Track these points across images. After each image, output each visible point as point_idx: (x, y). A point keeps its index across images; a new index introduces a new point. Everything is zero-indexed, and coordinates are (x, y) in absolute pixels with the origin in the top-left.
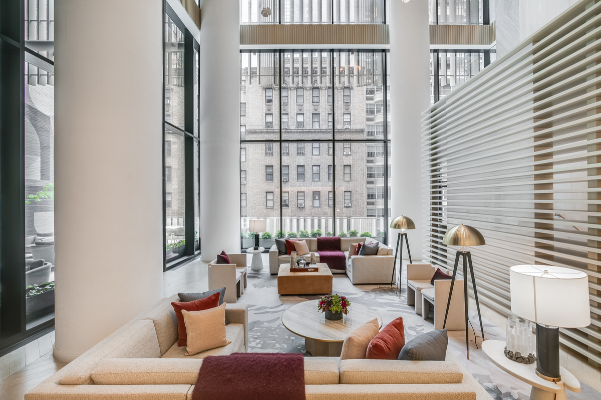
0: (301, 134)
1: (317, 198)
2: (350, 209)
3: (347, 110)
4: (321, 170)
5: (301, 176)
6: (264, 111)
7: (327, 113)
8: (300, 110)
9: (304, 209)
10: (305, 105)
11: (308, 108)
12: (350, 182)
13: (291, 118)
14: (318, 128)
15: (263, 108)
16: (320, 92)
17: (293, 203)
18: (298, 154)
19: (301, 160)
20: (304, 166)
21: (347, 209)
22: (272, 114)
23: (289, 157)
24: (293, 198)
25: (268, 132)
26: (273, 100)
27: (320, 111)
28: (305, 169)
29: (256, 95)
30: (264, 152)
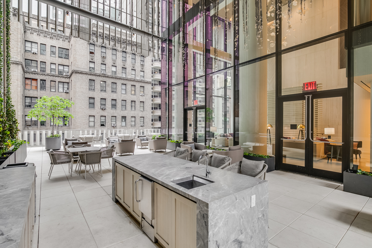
0: (115, 79)
1: (124, 120)
2: (143, 127)
3: (142, 69)
4: (127, 103)
5: (114, 106)
6: (89, 59)
7: (131, 68)
8: (114, 64)
9: (116, 127)
10: (117, 61)
11: (119, 63)
12: (144, 112)
13: (108, 68)
14: (125, 77)
15: (88, 57)
16: (127, 55)
17: (108, 124)
18: (112, 92)
19: (114, 96)
20: (116, 100)
21: (142, 127)
22: (94, 62)
23: (106, 93)
24: (109, 120)
25: (90, 74)
26: (96, 53)
27: (127, 66)
28: (117, 102)
29: (82, 47)
30: (88, 88)
